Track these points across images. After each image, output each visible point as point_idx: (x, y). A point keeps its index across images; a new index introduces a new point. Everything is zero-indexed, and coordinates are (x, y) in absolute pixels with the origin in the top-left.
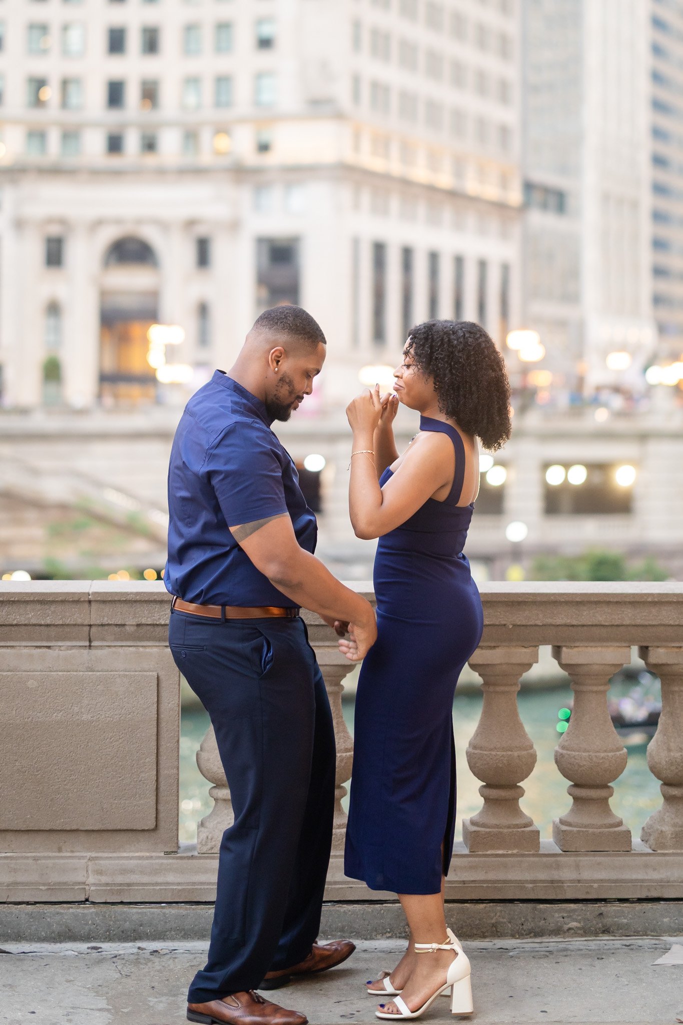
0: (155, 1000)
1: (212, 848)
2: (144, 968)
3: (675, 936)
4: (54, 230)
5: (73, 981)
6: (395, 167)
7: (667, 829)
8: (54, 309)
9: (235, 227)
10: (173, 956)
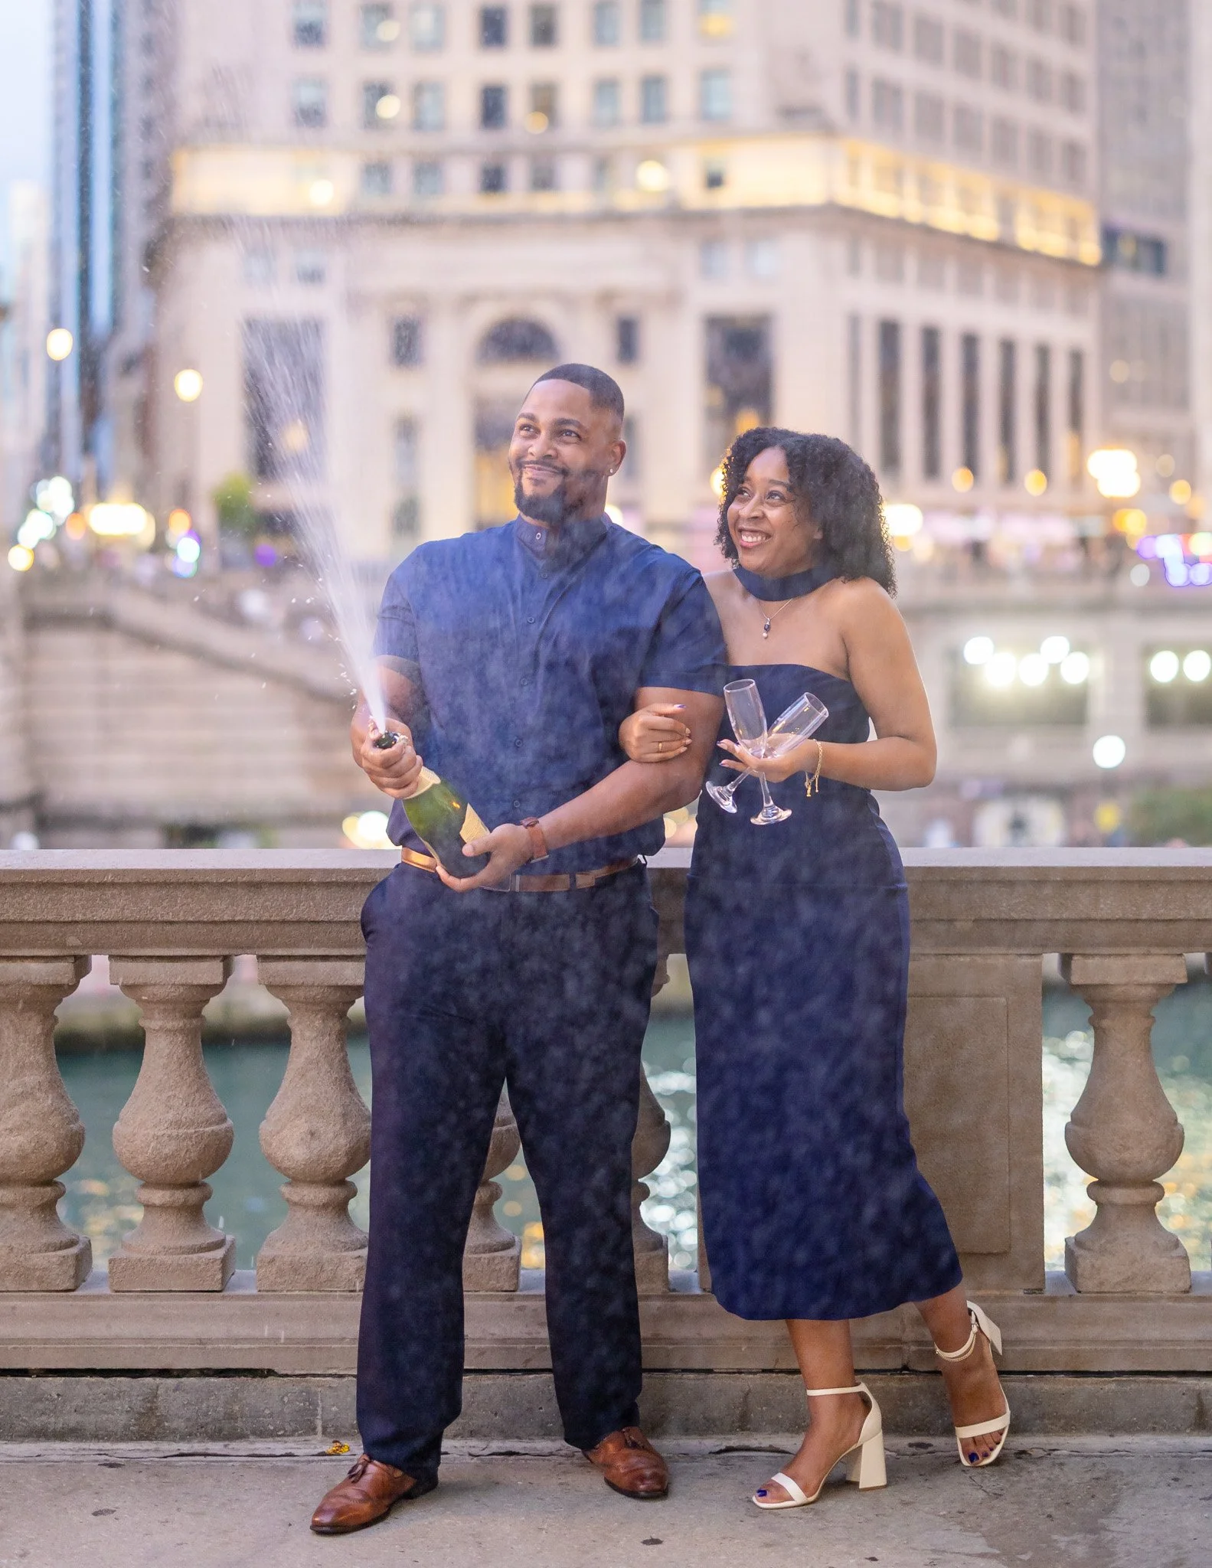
0: (1066, 1539)
2: (1018, 1482)
4: (405, 309)
5: (913, 1503)
6: (912, 209)
9: (672, 300)
10: (1058, 1461)
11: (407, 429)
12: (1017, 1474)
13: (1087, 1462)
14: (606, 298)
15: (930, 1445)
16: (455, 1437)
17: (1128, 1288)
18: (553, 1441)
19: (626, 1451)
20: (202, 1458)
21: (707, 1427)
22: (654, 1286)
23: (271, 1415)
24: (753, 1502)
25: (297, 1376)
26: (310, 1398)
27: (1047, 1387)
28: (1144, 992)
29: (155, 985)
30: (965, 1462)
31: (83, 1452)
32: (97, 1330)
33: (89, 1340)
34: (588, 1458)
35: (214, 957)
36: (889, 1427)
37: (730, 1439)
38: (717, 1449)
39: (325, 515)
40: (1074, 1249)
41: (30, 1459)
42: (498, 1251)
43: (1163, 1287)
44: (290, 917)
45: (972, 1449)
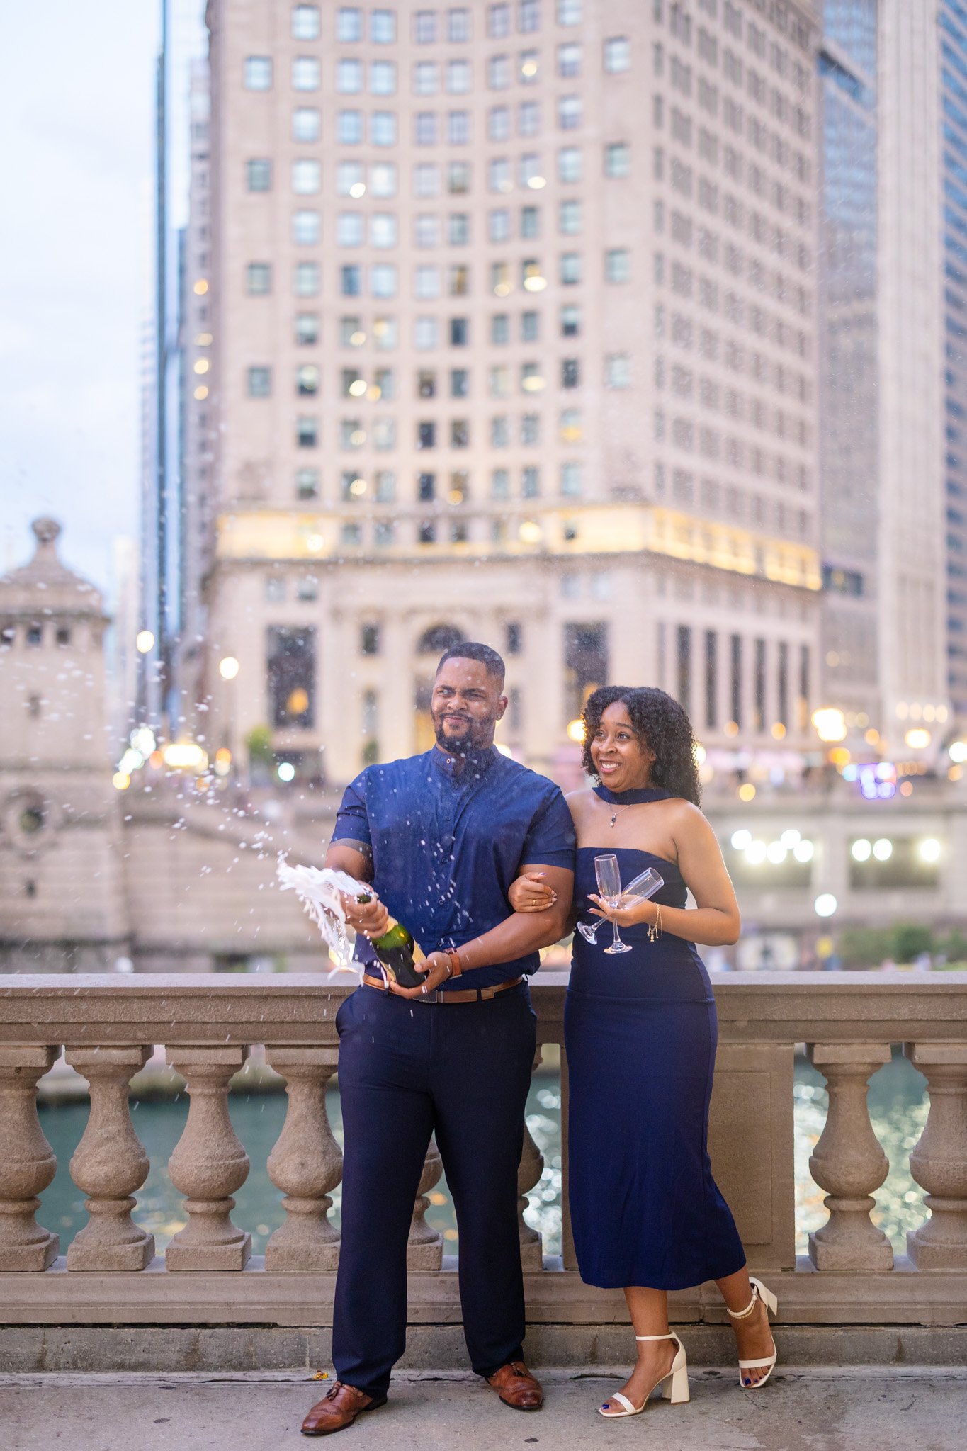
0: (809, 1437)
2: (778, 1398)
4: (371, 619)
5: (706, 1413)
9: (543, 613)
10: (804, 1384)
11: (371, 697)
12: (778, 1393)
13: (824, 1384)
14: (500, 611)
15: (718, 1373)
16: (399, 1368)
17: (852, 1267)
18: (465, 1370)
19: (514, 1378)
20: (229, 1383)
21: (567, 1361)
22: (532, 1266)
23: (275, 1354)
24: (599, 1413)
25: (293, 1327)
26: (301, 1342)
27: (796, 1334)
28: (862, 1069)
29: (196, 1065)
30: (742, 1384)
31: (149, 1379)
32: (157, 1296)
33: (152, 1303)
34: (489, 1383)
35: (236, 1046)
36: (690, 1361)
37: (584, 1369)
38: (576, 1376)
39: (316, 754)
40: (816, 1240)
41: (112, 1384)
42: (428, 1243)
43: (876, 1267)
44: (288, 1019)
45: (748, 1376)
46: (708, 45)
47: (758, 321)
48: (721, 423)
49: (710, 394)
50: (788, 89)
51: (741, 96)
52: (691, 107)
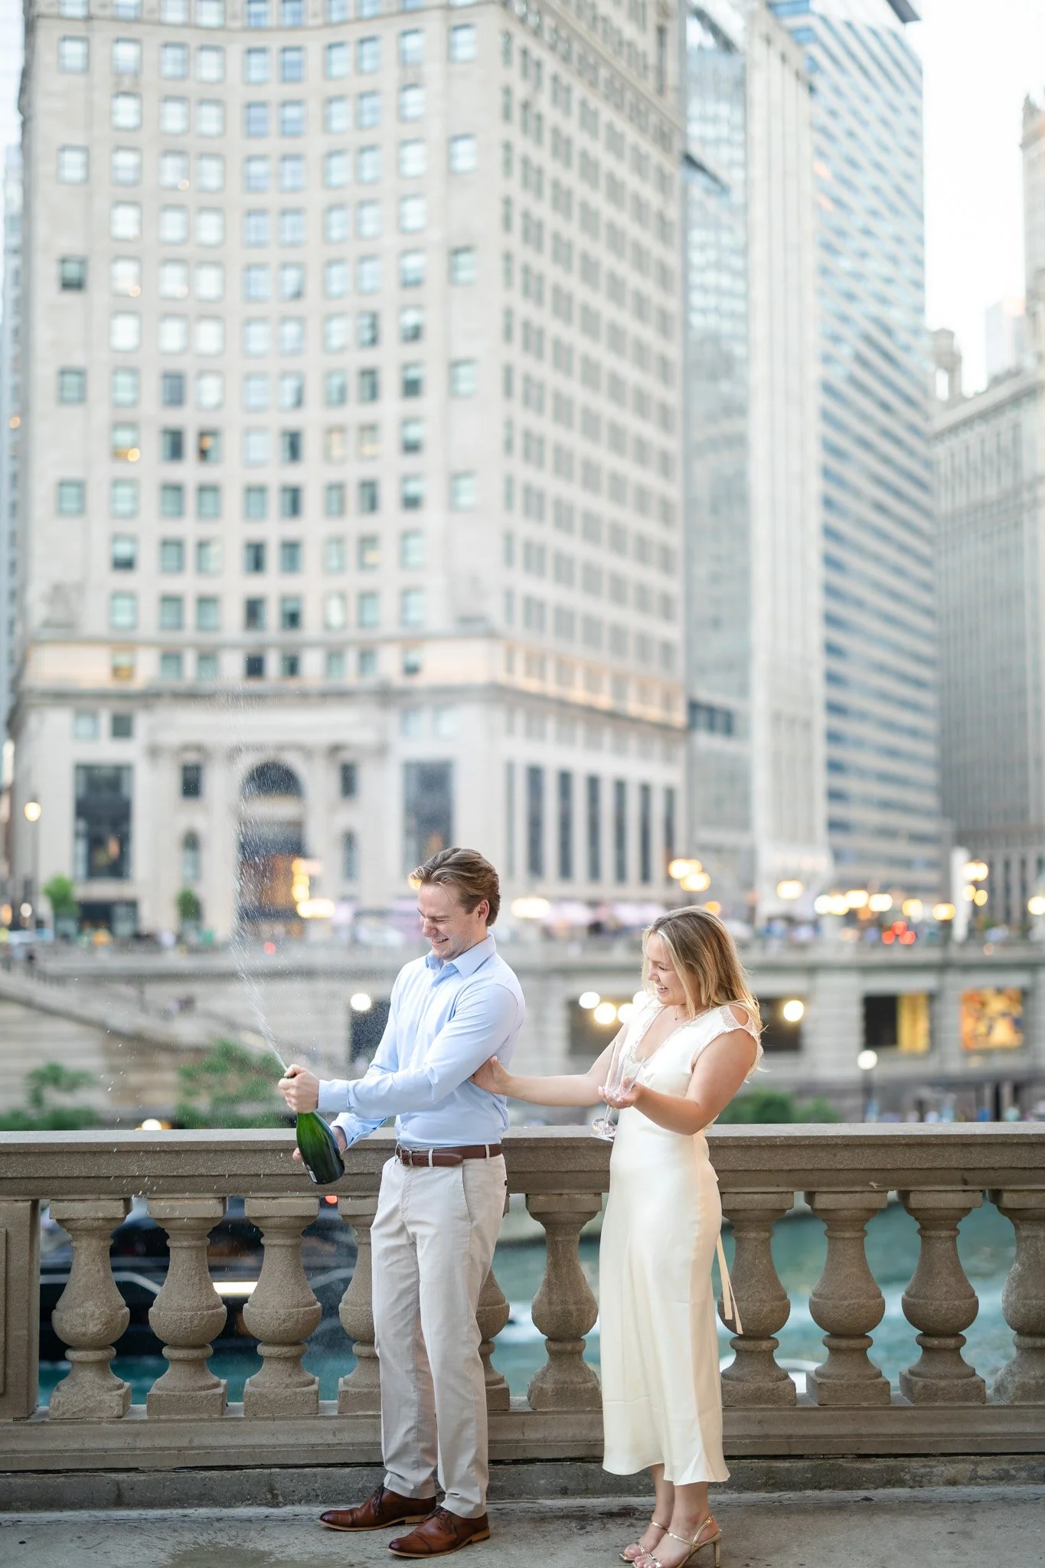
1: (64, 1414)
3: (551, 1499)
4: (191, 757)
6: (551, 688)
7: (549, 1386)
8: (192, 842)
9: (381, 752)
46: (562, 147)
47: (617, 439)
48: (576, 547)
49: (564, 517)
50: (649, 193)
51: (598, 200)
52: (543, 211)
